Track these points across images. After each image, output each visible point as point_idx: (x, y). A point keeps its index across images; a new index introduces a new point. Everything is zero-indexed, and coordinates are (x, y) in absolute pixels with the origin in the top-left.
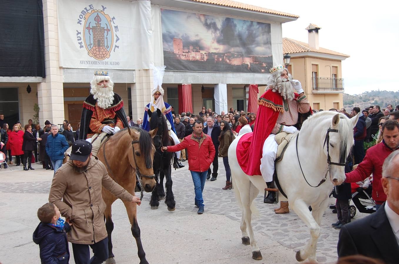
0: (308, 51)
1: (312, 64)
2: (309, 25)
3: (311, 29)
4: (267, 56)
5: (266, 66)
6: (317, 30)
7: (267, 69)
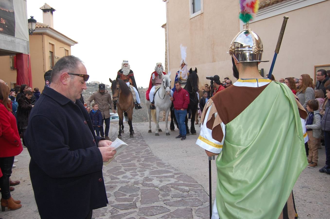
0: (47, 27)
1: (50, 43)
2: (45, 4)
3: (46, 8)
4: (7, 11)
5: (6, 24)
6: (52, 10)
7: (7, 28)
